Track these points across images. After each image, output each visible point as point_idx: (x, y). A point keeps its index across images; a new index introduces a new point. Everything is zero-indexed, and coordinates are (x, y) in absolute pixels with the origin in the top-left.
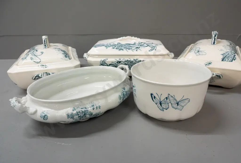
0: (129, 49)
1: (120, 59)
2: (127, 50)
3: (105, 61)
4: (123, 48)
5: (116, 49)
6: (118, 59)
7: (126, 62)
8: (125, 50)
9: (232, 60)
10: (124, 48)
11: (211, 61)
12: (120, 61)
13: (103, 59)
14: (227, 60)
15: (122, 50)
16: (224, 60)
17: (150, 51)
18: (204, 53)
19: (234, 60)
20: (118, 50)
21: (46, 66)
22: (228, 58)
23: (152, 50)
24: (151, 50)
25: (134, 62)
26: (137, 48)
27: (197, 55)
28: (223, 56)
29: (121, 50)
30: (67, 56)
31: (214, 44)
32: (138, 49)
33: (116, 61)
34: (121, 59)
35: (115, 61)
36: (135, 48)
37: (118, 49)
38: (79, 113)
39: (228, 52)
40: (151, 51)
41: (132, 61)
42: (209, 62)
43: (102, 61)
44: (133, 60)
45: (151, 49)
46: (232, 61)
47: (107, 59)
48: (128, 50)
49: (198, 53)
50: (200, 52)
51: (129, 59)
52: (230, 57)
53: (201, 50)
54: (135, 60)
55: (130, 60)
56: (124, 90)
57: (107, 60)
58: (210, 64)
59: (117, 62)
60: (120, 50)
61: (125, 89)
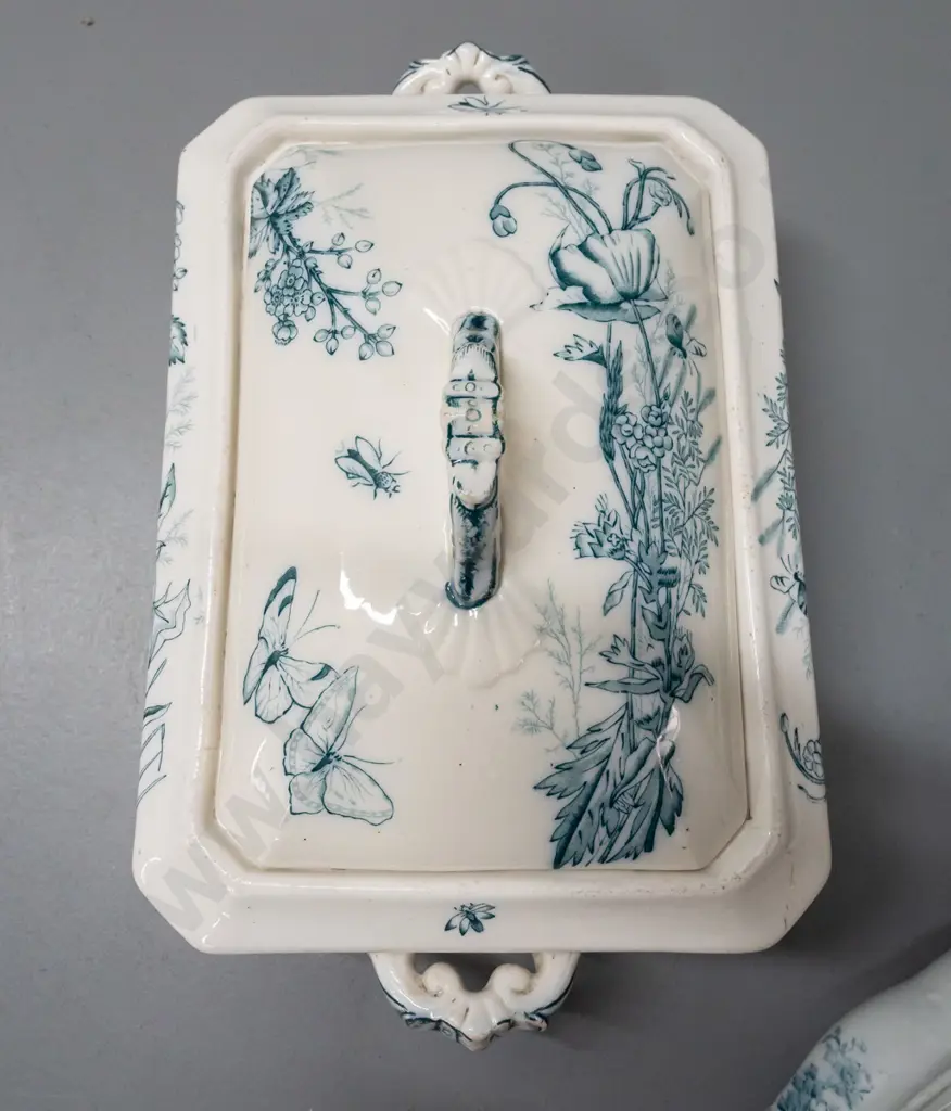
19: (670, 829)
28: (556, 805)
46: (650, 846)
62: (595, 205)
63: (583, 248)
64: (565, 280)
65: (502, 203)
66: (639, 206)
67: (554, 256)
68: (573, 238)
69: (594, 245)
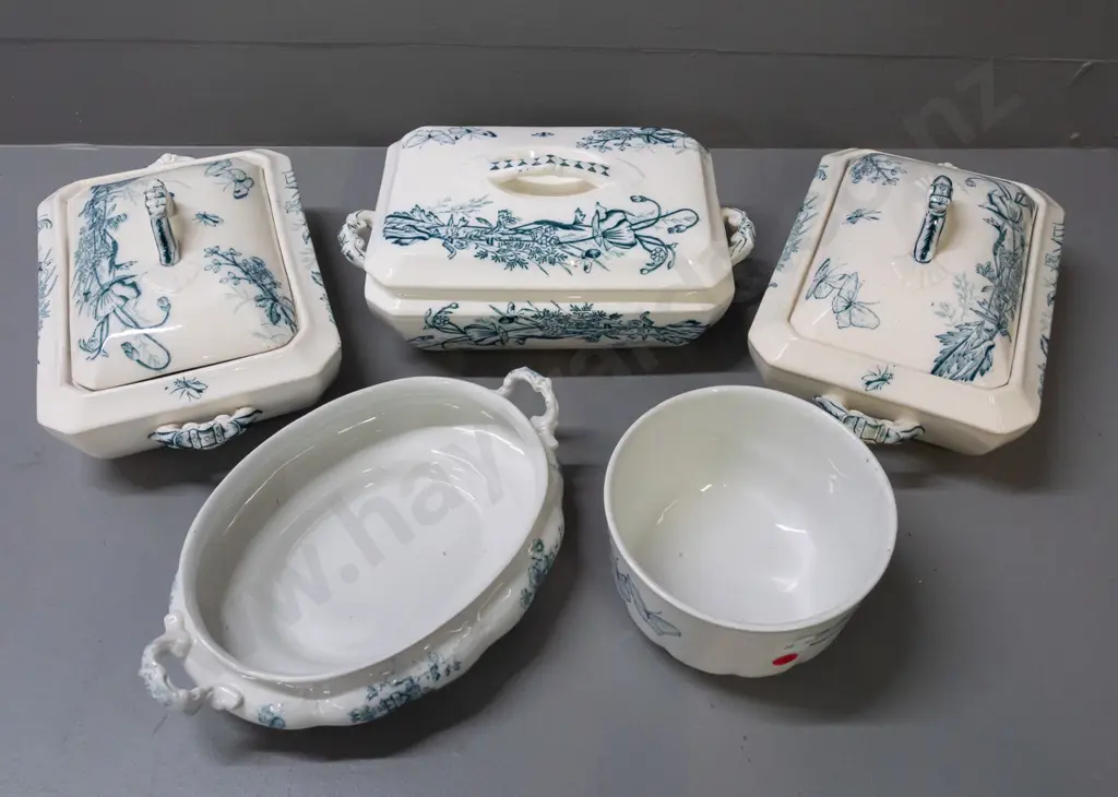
0: (552, 262)
1: (513, 308)
2: (542, 265)
3: (448, 315)
4: (524, 256)
5: (496, 258)
6: (503, 308)
7: (538, 321)
8: (532, 264)
9: (975, 373)
10: (532, 254)
11: (890, 367)
12: (512, 313)
13: (436, 306)
14: (954, 369)
15: (522, 264)
16: (944, 366)
17: (645, 272)
18: (869, 320)
19: (982, 374)
20: (504, 264)
21: (198, 383)
22: (961, 359)
23: (654, 267)
24: (650, 268)
25: (576, 318)
26: (588, 254)
27: (841, 325)
28: (941, 347)
29: (518, 266)
30: (279, 311)
31: (923, 257)
32: (594, 263)
33: (496, 314)
34: (519, 306)
35: (493, 317)
36: (579, 253)
37: (503, 260)
38: (389, 703)
39: (966, 324)
40: (649, 271)
41: (567, 318)
42: (882, 373)
43: (433, 314)
44: (571, 313)
45: (651, 261)
46: (972, 378)
47: (457, 306)
48: (546, 265)
49: (844, 316)
50: (854, 311)
51: (552, 308)
52: (970, 356)
53: (860, 297)
54: (577, 309)
55: (556, 309)
56: (538, 556)
57: (456, 312)
58: (883, 379)
59: (501, 320)
60: (511, 265)
61: (542, 546)
62: (122, 322)
63: (126, 299)
64: (134, 285)
65: (165, 314)
66: (102, 330)
67: (139, 293)
68: (132, 302)
69: (121, 302)
